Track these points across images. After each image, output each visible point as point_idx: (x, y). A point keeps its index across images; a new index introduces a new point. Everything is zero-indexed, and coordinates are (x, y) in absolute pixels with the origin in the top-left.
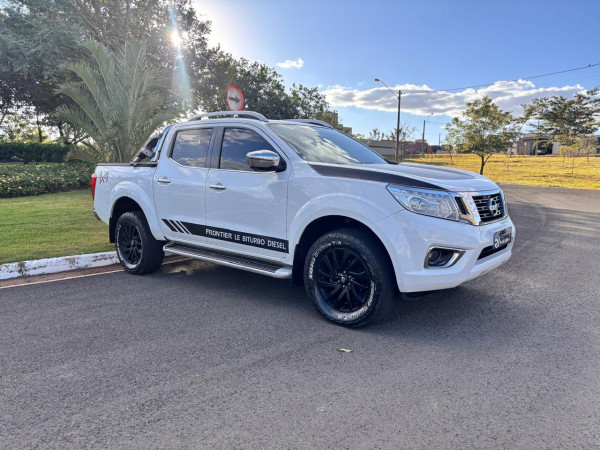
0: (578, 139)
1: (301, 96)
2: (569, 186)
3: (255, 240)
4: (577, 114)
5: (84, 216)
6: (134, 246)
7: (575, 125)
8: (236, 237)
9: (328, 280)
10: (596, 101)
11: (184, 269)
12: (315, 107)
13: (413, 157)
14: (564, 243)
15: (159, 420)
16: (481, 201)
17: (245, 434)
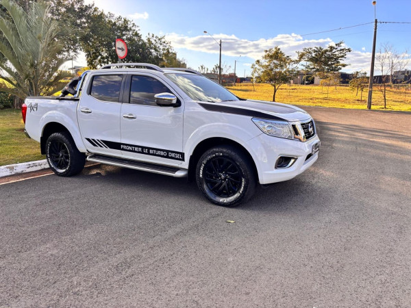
0: (329, 74)
1: (153, 42)
2: (326, 105)
3: (159, 153)
4: (330, 58)
5: (8, 133)
6: (62, 156)
7: (328, 65)
8: (144, 150)
9: (211, 177)
10: (341, 50)
11: (99, 171)
12: (164, 50)
13: (228, 85)
14: (334, 145)
15: (133, 275)
16: (305, 126)
17: (191, 278)
